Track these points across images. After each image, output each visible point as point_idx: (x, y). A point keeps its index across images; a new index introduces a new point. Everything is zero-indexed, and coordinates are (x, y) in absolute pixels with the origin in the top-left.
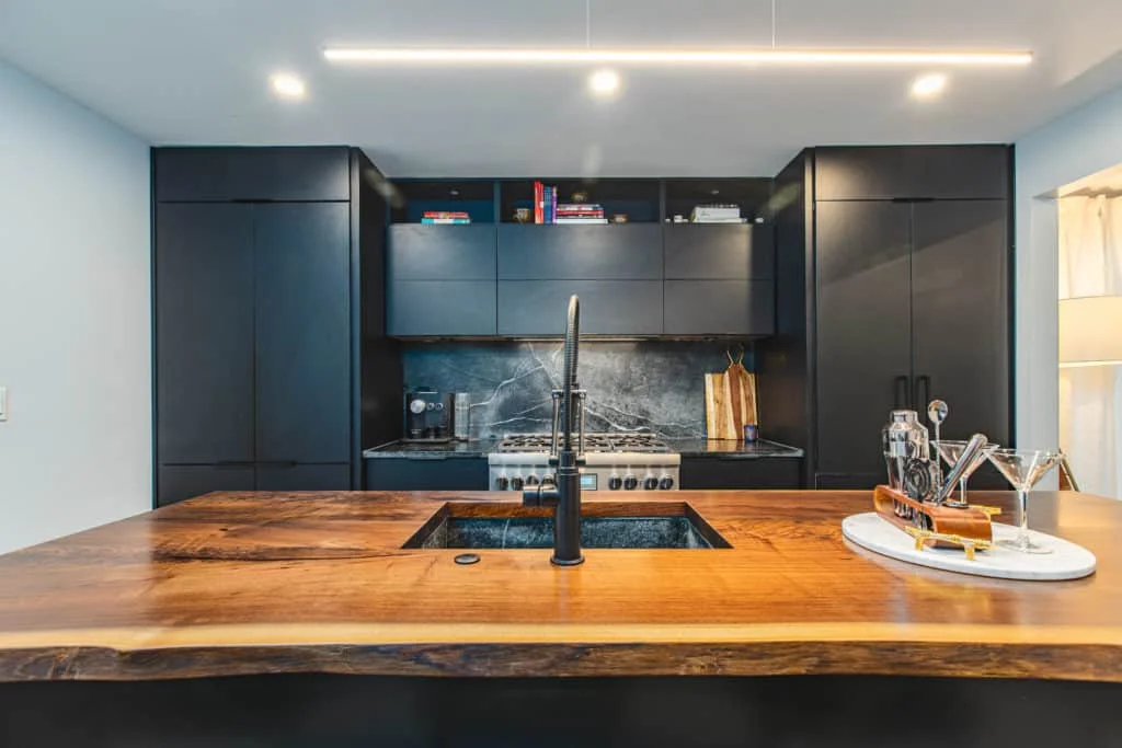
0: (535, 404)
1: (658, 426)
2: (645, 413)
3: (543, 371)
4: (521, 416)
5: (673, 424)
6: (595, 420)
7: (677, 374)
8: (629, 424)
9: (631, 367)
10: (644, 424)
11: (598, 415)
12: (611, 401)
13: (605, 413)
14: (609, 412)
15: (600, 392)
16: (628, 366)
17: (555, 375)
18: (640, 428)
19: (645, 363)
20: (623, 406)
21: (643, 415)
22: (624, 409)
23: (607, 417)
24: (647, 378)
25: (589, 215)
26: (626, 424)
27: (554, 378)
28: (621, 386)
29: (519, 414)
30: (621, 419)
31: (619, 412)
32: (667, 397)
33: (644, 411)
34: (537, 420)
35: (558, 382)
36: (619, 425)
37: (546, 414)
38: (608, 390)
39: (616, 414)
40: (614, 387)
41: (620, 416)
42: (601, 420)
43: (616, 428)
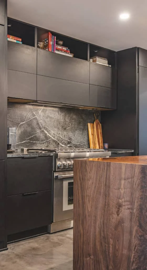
0: (33, 134)
1: (74, 144)
2: (70, 139)
3: (36, 119)
4: (28, 140)
5: (78, 143)
6: (54, 142)
7: (80, 123)
8: (65, 144)
9: (66, 119)
10: (70, 143)
11: (56, 140)
12: (60, 133)
13: (57, 139)
14: (59, 138)
15: (56, 129)
16: (65, 118)
17: (41, 121)
18: (69, 145)
19: (70, 117)
20: (63, 136)
21: (70, 140)
22: (63, 137)
23: (58, 140)
24: (71, 124)
25: (66, 52)
26: (64, 144)
27: (40, 122)
28: (63, 127)
29: (27, 139)
30: (63, 141)
31: (62, 138)
32: (77, 132)
33: (70, 138)
34: (34, 142)
35: (41, 125)
36: (62, 144)
37: (37, 139)
38: (59, 128)
39: (61, 139)
40: (61, 127)
41: (62, 140)
42: (56, 142)
43: (61, 145)
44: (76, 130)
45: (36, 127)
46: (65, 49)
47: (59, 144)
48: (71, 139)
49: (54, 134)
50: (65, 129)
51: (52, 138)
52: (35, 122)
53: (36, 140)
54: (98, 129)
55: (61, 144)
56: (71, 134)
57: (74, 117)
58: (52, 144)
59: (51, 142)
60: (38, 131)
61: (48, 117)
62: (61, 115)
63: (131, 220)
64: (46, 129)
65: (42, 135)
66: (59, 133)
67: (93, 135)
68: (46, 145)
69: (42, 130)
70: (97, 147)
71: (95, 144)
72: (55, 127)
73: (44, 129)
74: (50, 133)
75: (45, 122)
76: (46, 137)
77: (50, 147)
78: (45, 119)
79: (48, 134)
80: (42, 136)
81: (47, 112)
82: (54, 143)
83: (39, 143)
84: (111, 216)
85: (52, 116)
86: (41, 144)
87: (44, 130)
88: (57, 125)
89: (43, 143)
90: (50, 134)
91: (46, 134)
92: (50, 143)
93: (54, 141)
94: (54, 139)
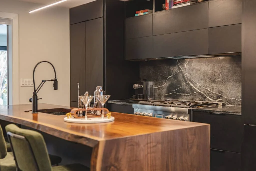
0: (179, 87)
1: (226, 99)
3: (181, 72)
4: (174, 92)
5: (233, 98)
7: (235, 73)
8: (214, 98)
9: (215, 69)
11: (202, 92)
14: (206, 91)
15: (203, 81)
17: (186, 74)
18: (219, 100)
19: (221, 67)
22: (212, 90)
24: (222, 75)
26: (212, 97)
28: (211, 79)
31: (210, 92)
34: (180, 94)
35: (187, 77)
37: (183, 91)
38: (206, 81)
40: (208, 79)
42: (203, 95)
45: (182, 80)
47: (205, 97)
48: (222, 92)
49: (200, 87)
50: (214, 81)
51: (198, 90)
55: (209, 98)
59: (197, 95)
60: (184, 84)
62: (209, 65)
66: (206, 86)
68: (192, 97)
72: (201, 79)
73: (190, 82)
75: (190, 75)
76: (192, 90)
78: (190, 71)
80: (187, 89)
81: (193, 64)
82: (200, 96)
83: (185, 95)
85: (198, 67)
88: (204, 77)
89: (189, 96)
90: (196, 87)
91: (191, 87)
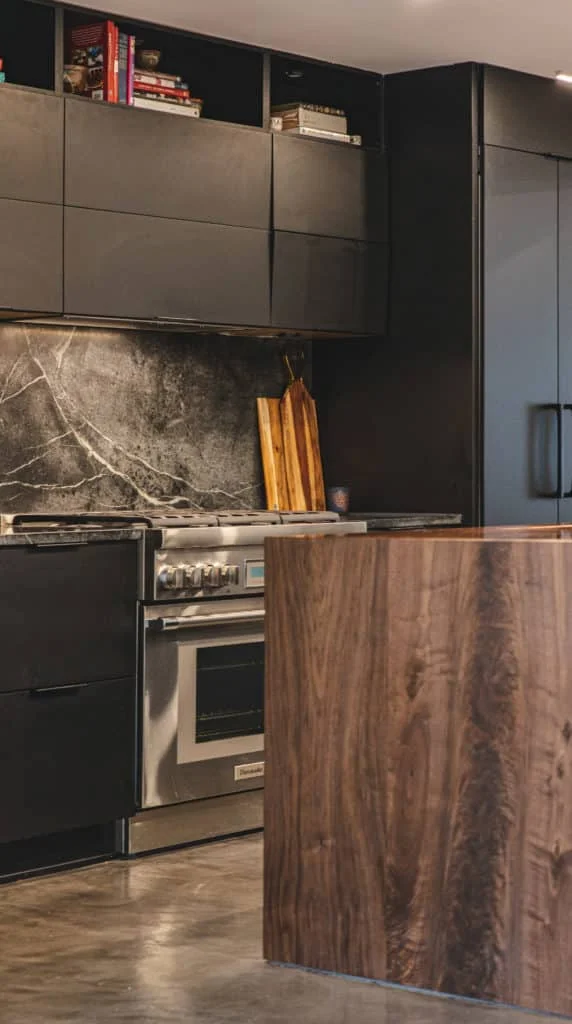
0: (33, 453)
1: (198, 495)
2: (182, 470)
3: (42, 385)
4: (11, 478)
5: (217, 491)
6: (117, 485)
7: (223, 399)
8: (162, 493)
9: (165, 382)
10: (182, 491)
11: (122, 475)
12: (139, 447)
13: (129, 472)
14: (135, 468)
15: (125, 429)
16: (161, 380)
17: (62, 396)
18: (177, 499)
19: (183, 376)
20: (154, 456)
21: (180, 475)
22: (155, 464)
23: (133, 478)
24: (186, 404)
25: (172, 97)
26: (158, 492)
27: (60, 401)
28: (151, 418)
29: (8, 474)
30: (151, 483)
31: (148, 470)
32: (210, 439)
33: (181, 467)
34: (37, 486)
35: (66, 411)
36: (150, 494)
37: (47, 472)
38: (134, 426)
39: (144, 472)
40: (142, 421)
41: (150, 477)
42: (126, 485)
43: (145, 500)
44: (208, 430)
45: (44, 421)
46: (168, 83)
47: (135, 493)
48: (186, 470)
49: (116, 451)
50: (160, 428)
51: (109, 467)
52: (39, 400)
53: (44, 480)
54: (302, 424)
55: (146, 496)
56: (184, 450)
57: (200, 371)
58: (107, 495)
59: (105, 484)
60: (53, 439)
61: (92, 376)
62: (146, 364)
63: (450, 706)
64: (85, 431)
65: (67, 455)
66: (135, 446)
67: (280, 449)
68: (83, 498)
69: (68, 433)
70: (300, 503)
71: (287, 493)
72: (119, 421)
73: (78, 430)
74: (99, 445)
75: (80, 400)
76: (85, 464)
77: (99, 508)
78: (78, 385)
79: (92, 453)
80: (67, 461)
81: (88, 355)
82: (117, 489)
83: (57, 492)
84: (390, 704)
85: (108, 370)
86: (64, 496)
87: (77, 435)
88: (130, 411)
89: (73, 491)
90: (100, 451)
91: (83, 452)
92: (98, 489)
93: (116, 481)
94: (115, 472)
